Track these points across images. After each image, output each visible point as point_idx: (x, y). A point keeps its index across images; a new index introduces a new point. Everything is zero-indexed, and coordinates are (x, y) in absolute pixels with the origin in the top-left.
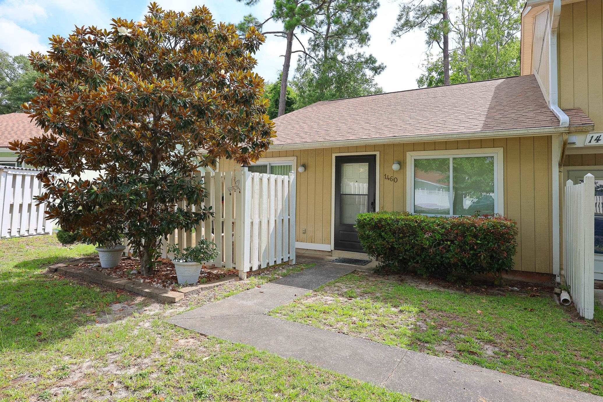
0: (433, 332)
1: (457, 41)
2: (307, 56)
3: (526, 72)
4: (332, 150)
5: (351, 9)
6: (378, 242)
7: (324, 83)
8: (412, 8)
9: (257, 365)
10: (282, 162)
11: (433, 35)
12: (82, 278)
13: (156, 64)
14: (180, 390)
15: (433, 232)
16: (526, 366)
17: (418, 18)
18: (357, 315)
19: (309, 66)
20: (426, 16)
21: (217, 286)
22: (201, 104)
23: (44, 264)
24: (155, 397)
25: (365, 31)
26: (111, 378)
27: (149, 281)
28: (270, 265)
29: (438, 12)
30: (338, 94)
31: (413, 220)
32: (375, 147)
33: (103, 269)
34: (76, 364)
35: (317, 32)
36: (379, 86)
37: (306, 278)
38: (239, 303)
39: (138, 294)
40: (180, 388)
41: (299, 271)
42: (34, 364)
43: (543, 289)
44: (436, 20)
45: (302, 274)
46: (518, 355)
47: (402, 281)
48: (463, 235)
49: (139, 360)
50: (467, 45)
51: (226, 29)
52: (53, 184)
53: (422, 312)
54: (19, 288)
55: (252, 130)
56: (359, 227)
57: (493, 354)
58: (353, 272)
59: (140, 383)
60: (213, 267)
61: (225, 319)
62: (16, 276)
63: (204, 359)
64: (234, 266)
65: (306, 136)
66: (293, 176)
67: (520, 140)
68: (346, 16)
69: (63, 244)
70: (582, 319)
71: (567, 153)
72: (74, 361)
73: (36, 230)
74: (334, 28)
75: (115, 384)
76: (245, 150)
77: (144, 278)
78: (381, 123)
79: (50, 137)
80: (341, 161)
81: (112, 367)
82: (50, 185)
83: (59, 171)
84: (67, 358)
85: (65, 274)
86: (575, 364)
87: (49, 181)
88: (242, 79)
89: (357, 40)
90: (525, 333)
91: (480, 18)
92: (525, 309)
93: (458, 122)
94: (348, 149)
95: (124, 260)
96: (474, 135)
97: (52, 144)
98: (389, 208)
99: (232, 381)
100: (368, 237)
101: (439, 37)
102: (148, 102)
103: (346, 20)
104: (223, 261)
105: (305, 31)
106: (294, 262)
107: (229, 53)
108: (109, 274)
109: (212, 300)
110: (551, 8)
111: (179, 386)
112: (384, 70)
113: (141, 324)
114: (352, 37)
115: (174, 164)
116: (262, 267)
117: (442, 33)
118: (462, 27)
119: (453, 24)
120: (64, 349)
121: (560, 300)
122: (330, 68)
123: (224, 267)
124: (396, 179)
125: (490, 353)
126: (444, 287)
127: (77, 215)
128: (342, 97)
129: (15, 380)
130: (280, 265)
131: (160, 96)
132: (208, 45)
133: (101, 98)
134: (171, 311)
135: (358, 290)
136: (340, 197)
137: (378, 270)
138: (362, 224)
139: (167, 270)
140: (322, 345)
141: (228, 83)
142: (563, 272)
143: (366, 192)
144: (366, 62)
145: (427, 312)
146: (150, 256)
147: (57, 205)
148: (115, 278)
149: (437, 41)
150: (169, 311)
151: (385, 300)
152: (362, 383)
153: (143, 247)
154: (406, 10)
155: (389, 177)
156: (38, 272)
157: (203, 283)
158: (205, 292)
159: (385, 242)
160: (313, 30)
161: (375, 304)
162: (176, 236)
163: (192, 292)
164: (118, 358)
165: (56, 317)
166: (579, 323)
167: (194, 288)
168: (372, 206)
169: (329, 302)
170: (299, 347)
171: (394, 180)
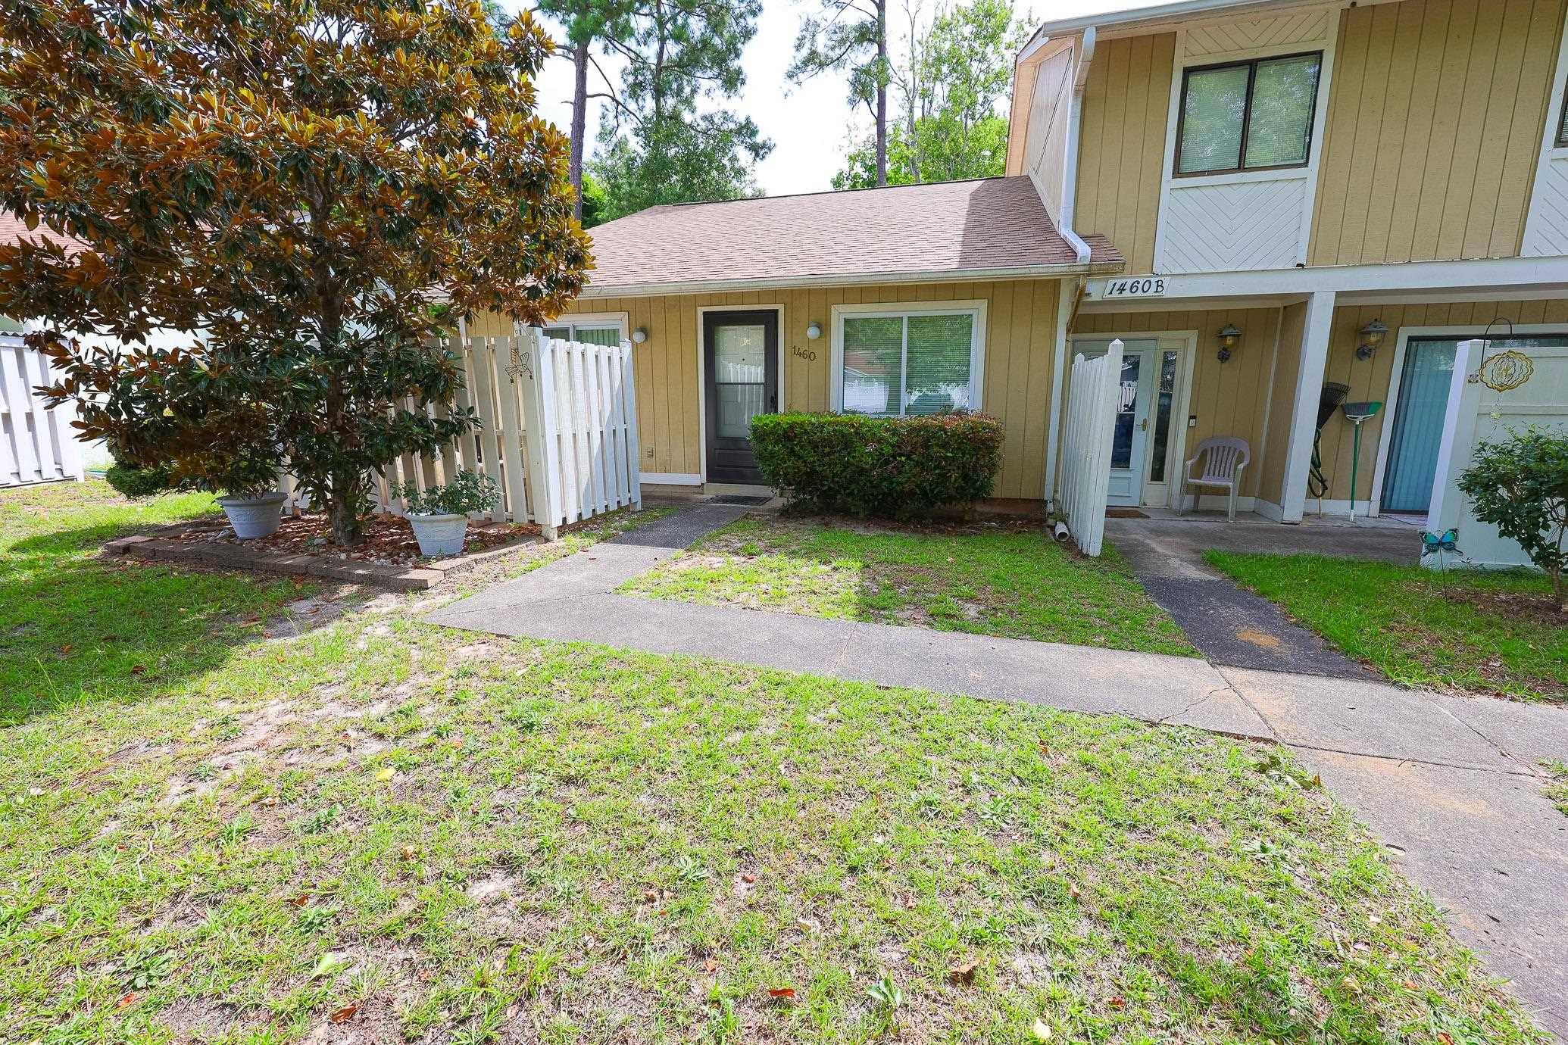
0: (890, 593)
1: (900, 101)
2: (620, 107)
3: (1013, 171)
4: (694, 299)
5: (707, 11)
6: (789, 464)
7: (656, 169)
8: (822, 27)
9: (619, 670)
10: (598, 323)
11: (860, 87)
12: (200, 560)
13: (303, 76)
14: (487, 725)
15: (879, 442)
16: (1023, 625)
17: (833, 48)
18: (768, 581)
19: (626, 129)
20: (848, 44)
21: (505, 555)
22: (434, 182)
23: (88, 541)
24: (442, 742)
25: (734, 64)
26: (341, 725)
27: (358, 554)
28: (599, 512)
29: (870, 40)
30: (688, 193)
31: (846, 424)
32: (775, 294)
33: (243, 540)
34: (250, 711)
35: (638, 56)
36: (759, 185)
37: (665, 531)
38: (555, 579)
39: (343, 580)
40: (485, 723)
41: (651, 520)
42: (150, 723)
43: (1030, 522)
44: (864, 55)
45: (658, 525)
46: (1011, 612)
47: (826, 525)
48: (926, 445)
49: (385, 690)
50: (918, 114)
51: (468, 8)
52: (79, 359)
53: (868, 567)
54: (43, 589)
55: (548, 249)
56: (756, 438)
57: (977, 615)
58: (746, 517)
59: (404, 725)
60: (489, 523)
61: (537, 608)
62: (23, 567)
63: (519, 673)
64: (531, 517)
65: (645, 271)
66: (627, 349)
67: (1013, 286)
68: (697, 26)
69: (129, 497)
70: (1086, 556)
71: (1080, 312)
72: (246, 707)
73: (40, 471)
74: (673, 49)
75: (353, 734)
76: (534, 292)
77: (348, 552)
78: (783, 250)
79: (41, 244)
80: (714, 322)
81: (336, 710)
82: (69, 362)
83: (85, 328)
84: (223, 704)
85: (152, 555)
86: (1084, 615)
87: (65, 352)
88: (521, 133)
89: (719, 82)
90: (1017, 582)
91: (940, 60)
92: (1012, 550)
93: (918, 252)
94: (726, 297)
95: (285, 521)
96: (947, 275)
97: (52, 262)
98: (800, 405)
99: (581, 700)
100: (772, 455)
101: (871, 93)
102: (305, 166)
103: (697, 34)
104: (507, 510)
105: (610, 51)
106: (639, 507)
107: (480, 68)
108: (262, 549)
109: (502, 578)
110: (1078, 44)
111: (482, 719)
112: (773, 151)
113: (369, 629)
114: (710, 73)
115: (377, 319)
116: (584, 518)
117: (875, 84)
118: (909, 76)
119: (896, 70)
120: (212, 689)
121: (1054, 535)
122: (669, 139)
123: (511, 521)
124: (812, 356)
125: (973, 613)
126: (892, 529)
127: (163, 429)
128: (694, 201)
129: (115, 755)
130: (614, 512)
131: (336, 153)
132: (429, 43)
133: (180, 147)
134: (424, 603)
135: (760, 543)
136: (715, 388)
137: (787, 511)
138: (761, 434)
139: (392, 534)
140: (721, 630)
141: (484, 141)
142: (1058, 496)
143: (761, 379)
144: (739, 132)
145: (875, 566)
146: (351, 510)
147: (103, 407)
148: (278, 556)
149: (866, 100)
150: (417, 604)
151: (808, 555)
152: (799, 675)
153: (332, 492)
154: (811, 28)
155: (802, 351)
156: (80, 556)
157: (475, 551)
158: (484, 567)
159: (800, 463)
160: (629, 49)
161: (793, 561)
162: (400, 471)
163: (459, 568)
164: (339, 691)
165: (166, 636)
166: (1083, 563)
167: (459, 561)
168: (772, 403)
169: (716, 566)
170: (685, 637)
171: (809, 356)
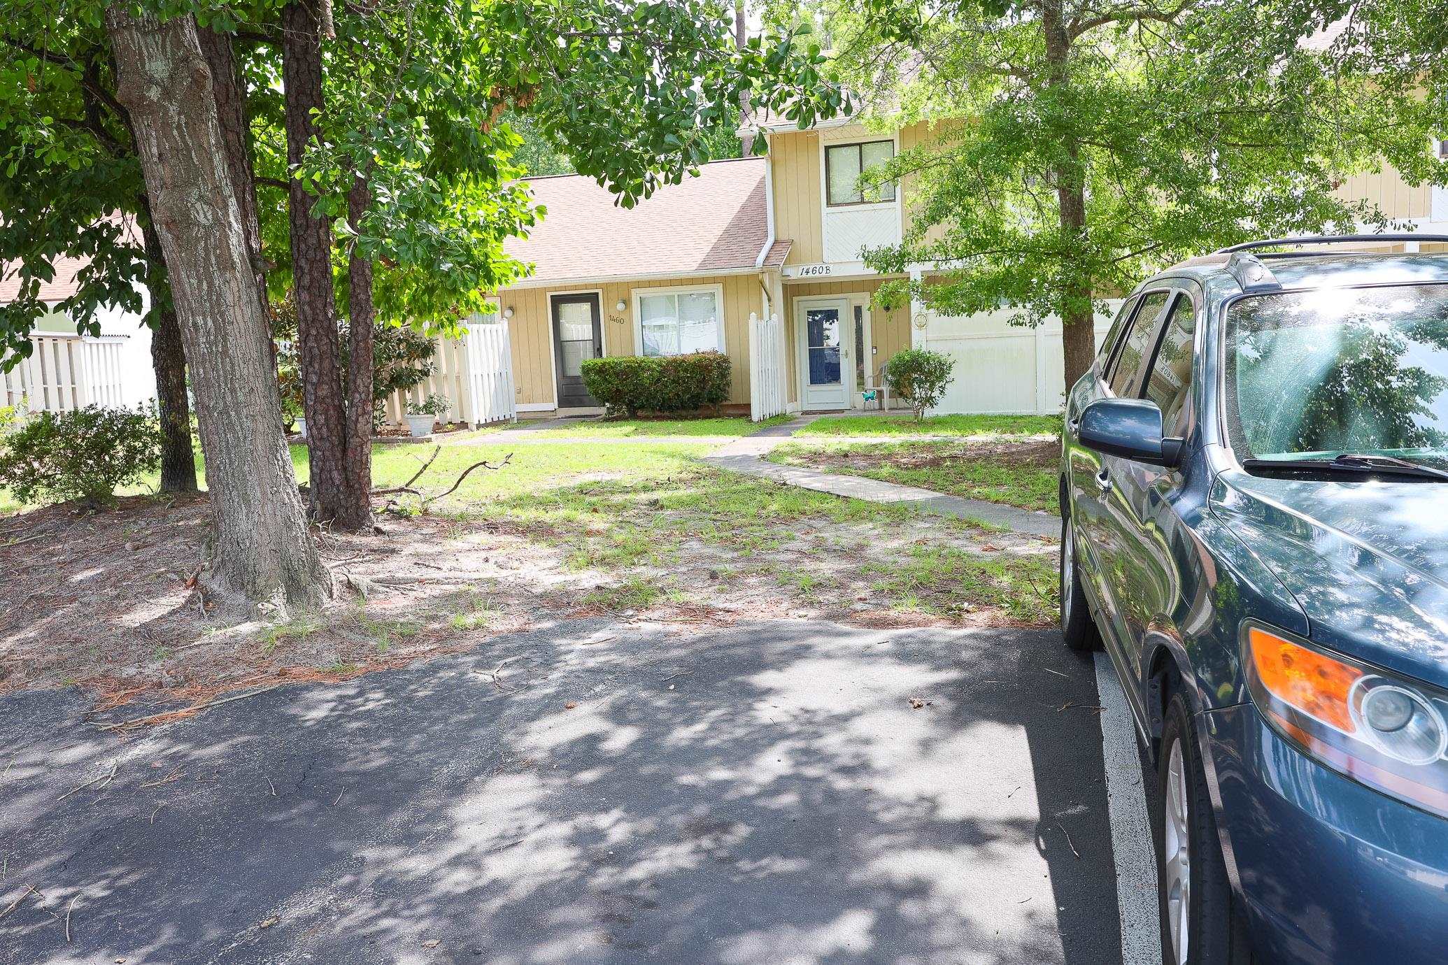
4: (545, 290)
6: (603, 386)
15: (651, 371)
28: (494, 420)
31: (635, 361)
32: (596, 286)
37: (534, 427)
48: (676, 371)
56: (583, 375)
58: (582, 422)
64: (462, 419)
66: (506, 325)
67: (736, 278)
80: (557, 301)
96: (689, 274)
100: (594, 382)
106: (515, 421)
123: (451, 423)
130: (502, 421)
136: (560, 344)
138: (587, 370)
143: (590, 336)
155: (615, 318)
159: (610, 386)
168: (599, 351)
171: (621, 321)
